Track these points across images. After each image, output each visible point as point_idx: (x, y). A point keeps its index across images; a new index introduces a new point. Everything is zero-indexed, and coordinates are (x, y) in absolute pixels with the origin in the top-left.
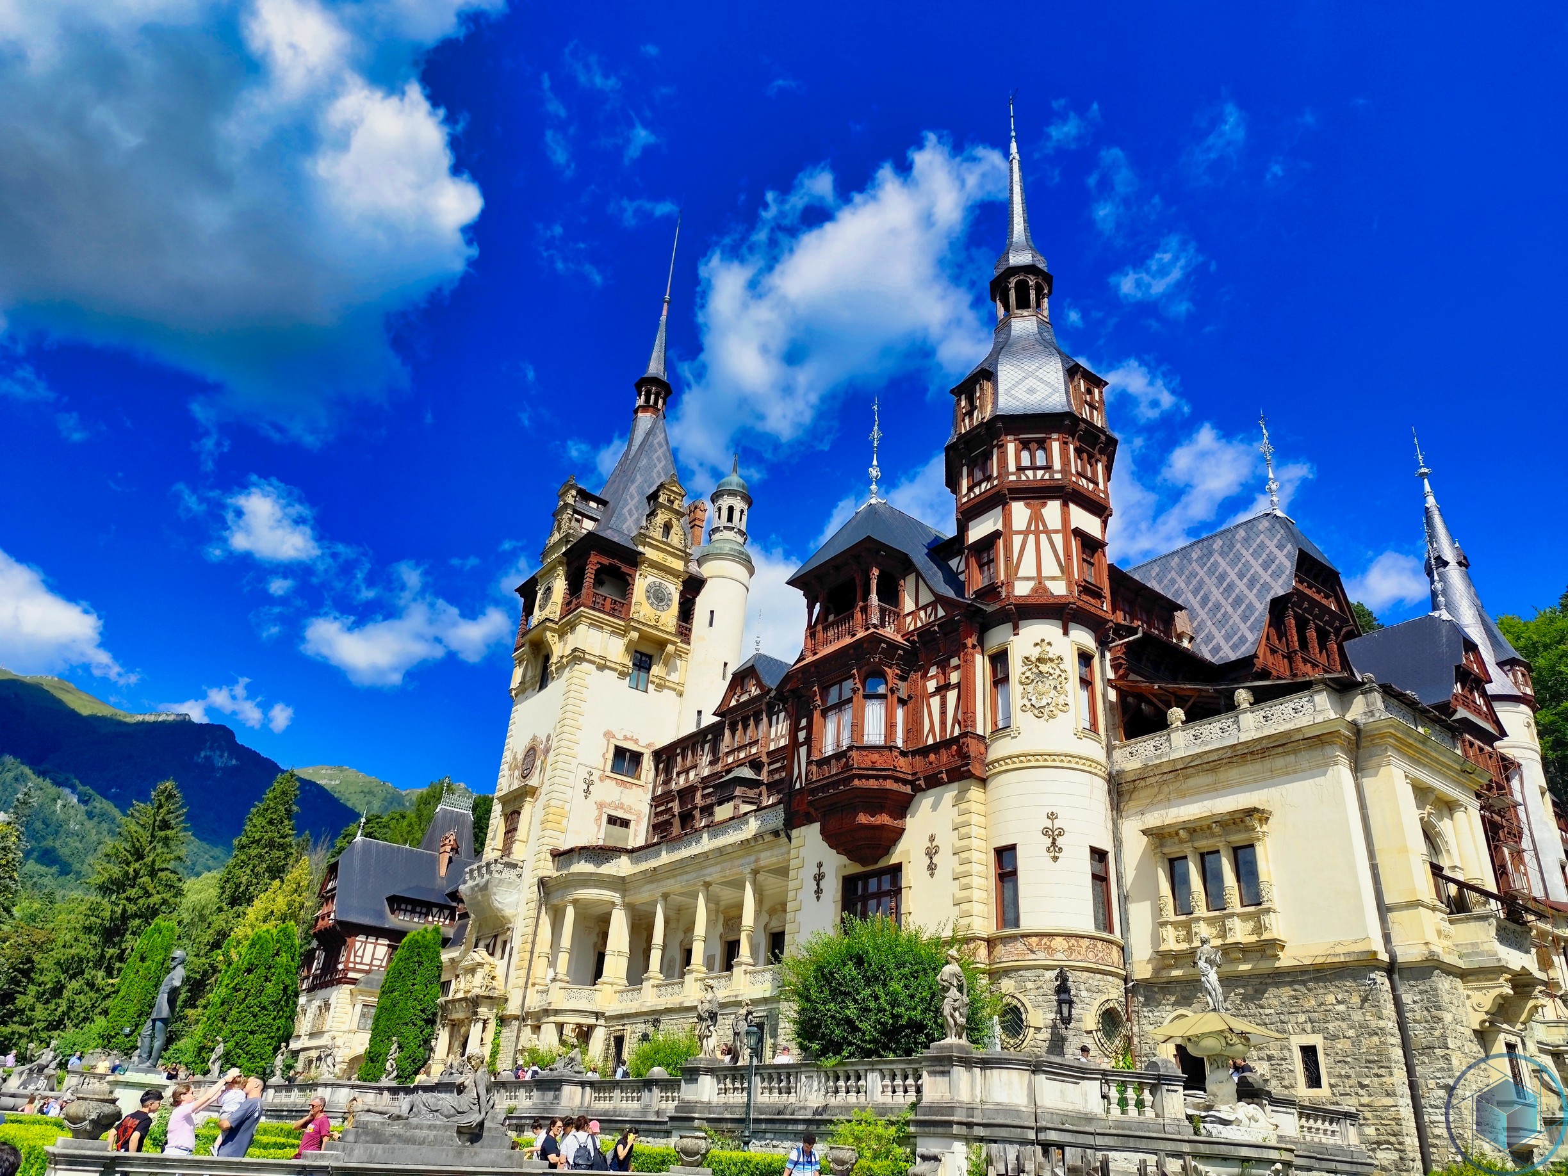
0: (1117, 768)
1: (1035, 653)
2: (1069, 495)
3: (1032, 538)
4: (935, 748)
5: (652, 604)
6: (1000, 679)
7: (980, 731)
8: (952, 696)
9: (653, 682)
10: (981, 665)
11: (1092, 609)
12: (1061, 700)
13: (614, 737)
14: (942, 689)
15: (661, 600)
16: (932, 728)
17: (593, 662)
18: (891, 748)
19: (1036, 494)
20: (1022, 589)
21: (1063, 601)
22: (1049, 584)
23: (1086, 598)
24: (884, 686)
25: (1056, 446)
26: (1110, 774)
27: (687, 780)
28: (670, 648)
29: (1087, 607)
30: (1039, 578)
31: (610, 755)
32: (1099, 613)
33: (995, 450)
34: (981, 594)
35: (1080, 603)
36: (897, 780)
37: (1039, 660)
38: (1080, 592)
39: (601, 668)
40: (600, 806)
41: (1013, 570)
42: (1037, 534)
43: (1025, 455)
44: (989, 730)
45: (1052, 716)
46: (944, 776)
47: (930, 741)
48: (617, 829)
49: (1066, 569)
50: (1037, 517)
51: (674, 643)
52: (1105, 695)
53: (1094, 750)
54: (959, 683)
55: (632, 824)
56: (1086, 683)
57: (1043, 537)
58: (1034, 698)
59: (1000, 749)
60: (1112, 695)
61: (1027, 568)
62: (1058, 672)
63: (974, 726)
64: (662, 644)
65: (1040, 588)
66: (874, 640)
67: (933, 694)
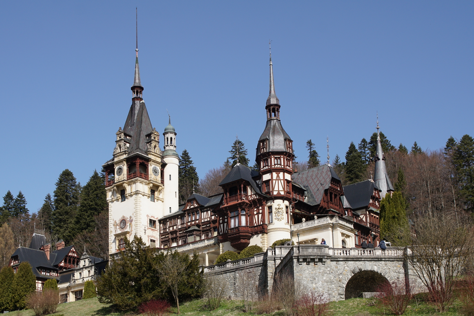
0: (292, 230)
1: (277, 207)
2: (285, 171)
3: (277, 181)
4: (256, 226)
5: (154, 174)
6: (270, 212)
7: (266, 223)
8: (260, 215)
9: (156, 199)
10: (266, 208)
11: (289, 197)
12: (282, 217)
13: (149, 216)
14: (258, 213)
15: (156, 173)
16: (256, 222)
17: (142, 194)
18: (247, 226)
19: (278, 171)
20: (275, 193)
21: (283, 196)
22: (280, 192)
23: (288, 194)
24: (245, 212)
25: (282, 159)
26: (291, 231)
27: (173, 228)
28: (160, 188)
29: (288, 197)
30: (279, 191)
31: (149, 222)
32: (290, 198)
33: (269, 159)
34: (266, 193)
35: (286, 196)
36: (249, 233)
37: (279, 209)
38: (286, 193)
39: (143, 195)
40: (148, 236)
41: (273, 189)
42: (278, 180)
43: (276, 160)
44: (268, 223)
45: (281, 220)
46: (259, 232)
47: (255, 225)
48: (152, 243)
49: (284, 189)
50: (278, 176)
51: (161, 186)
52: (290, 214)
53: (288, 227)
54: (262, 213)
55: (156, 241)
56: (287, 213)
57: (279, 181)
58: (277, 217)
59: (270, 227)
60: (291, 214)
61: (276, 188)
62: (282, 211)
63: (265, 222)
64: (158, 187)
65: (279, 193)
66: (244, 203)
67: (256, 215)
